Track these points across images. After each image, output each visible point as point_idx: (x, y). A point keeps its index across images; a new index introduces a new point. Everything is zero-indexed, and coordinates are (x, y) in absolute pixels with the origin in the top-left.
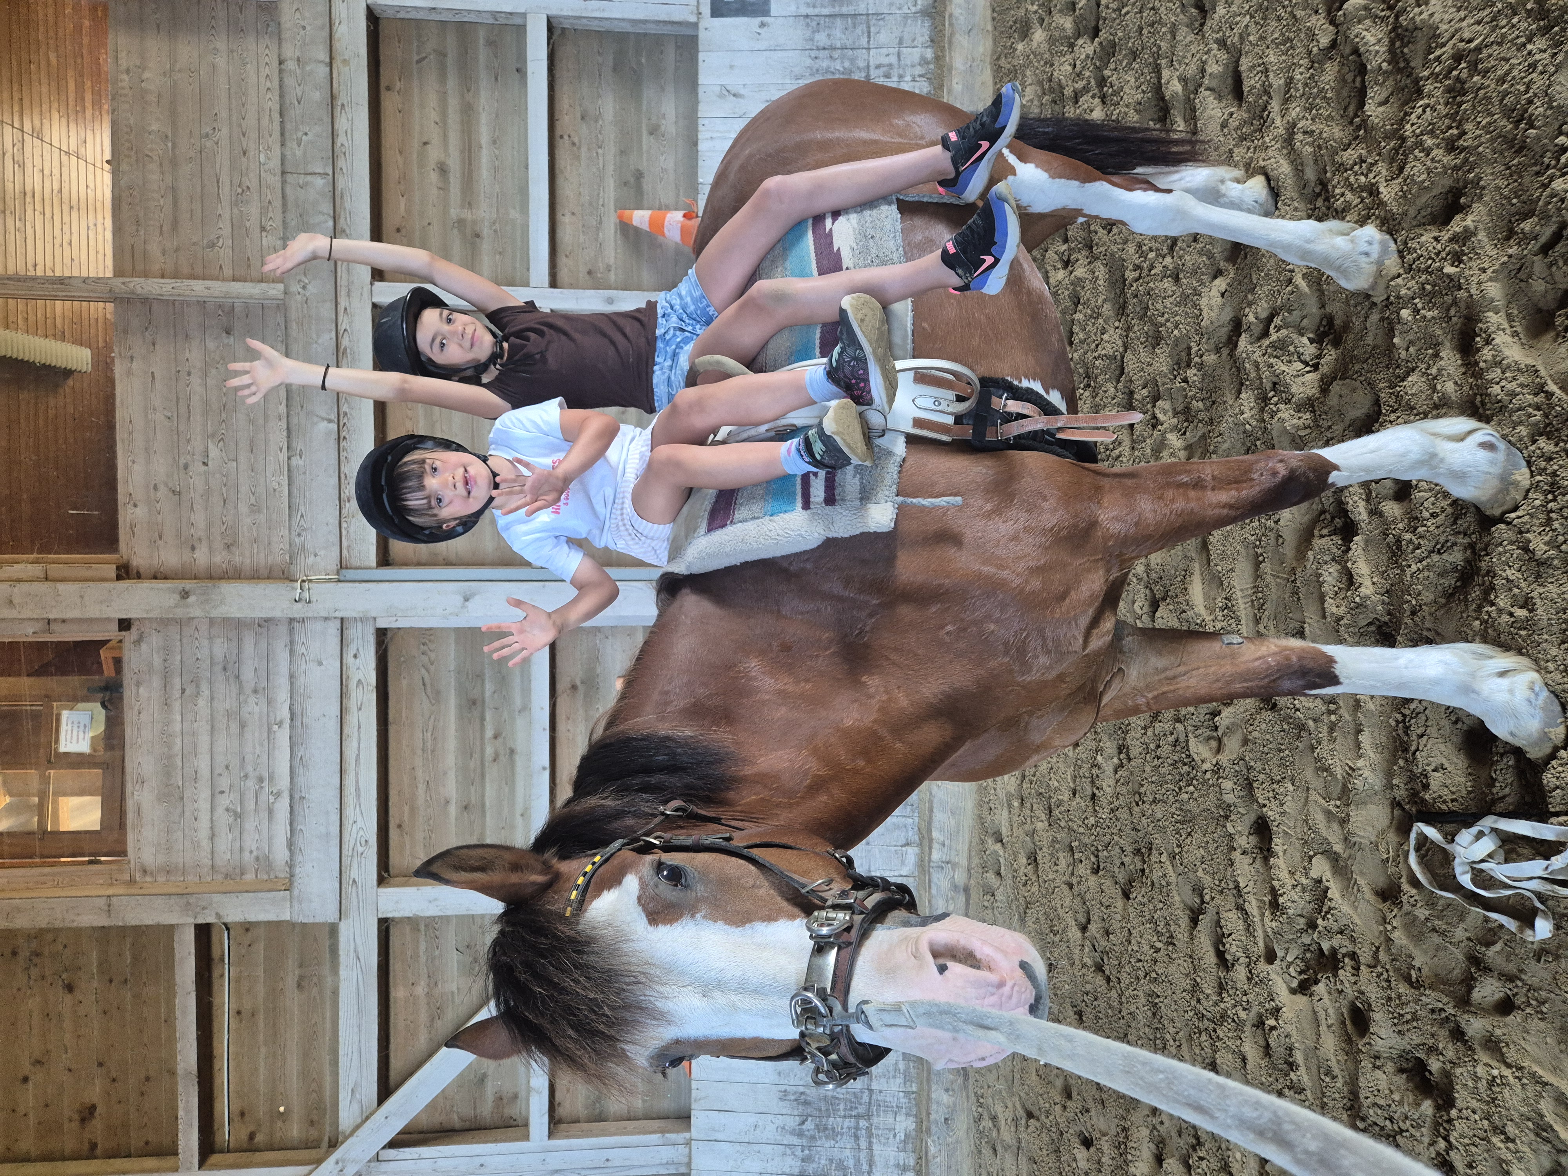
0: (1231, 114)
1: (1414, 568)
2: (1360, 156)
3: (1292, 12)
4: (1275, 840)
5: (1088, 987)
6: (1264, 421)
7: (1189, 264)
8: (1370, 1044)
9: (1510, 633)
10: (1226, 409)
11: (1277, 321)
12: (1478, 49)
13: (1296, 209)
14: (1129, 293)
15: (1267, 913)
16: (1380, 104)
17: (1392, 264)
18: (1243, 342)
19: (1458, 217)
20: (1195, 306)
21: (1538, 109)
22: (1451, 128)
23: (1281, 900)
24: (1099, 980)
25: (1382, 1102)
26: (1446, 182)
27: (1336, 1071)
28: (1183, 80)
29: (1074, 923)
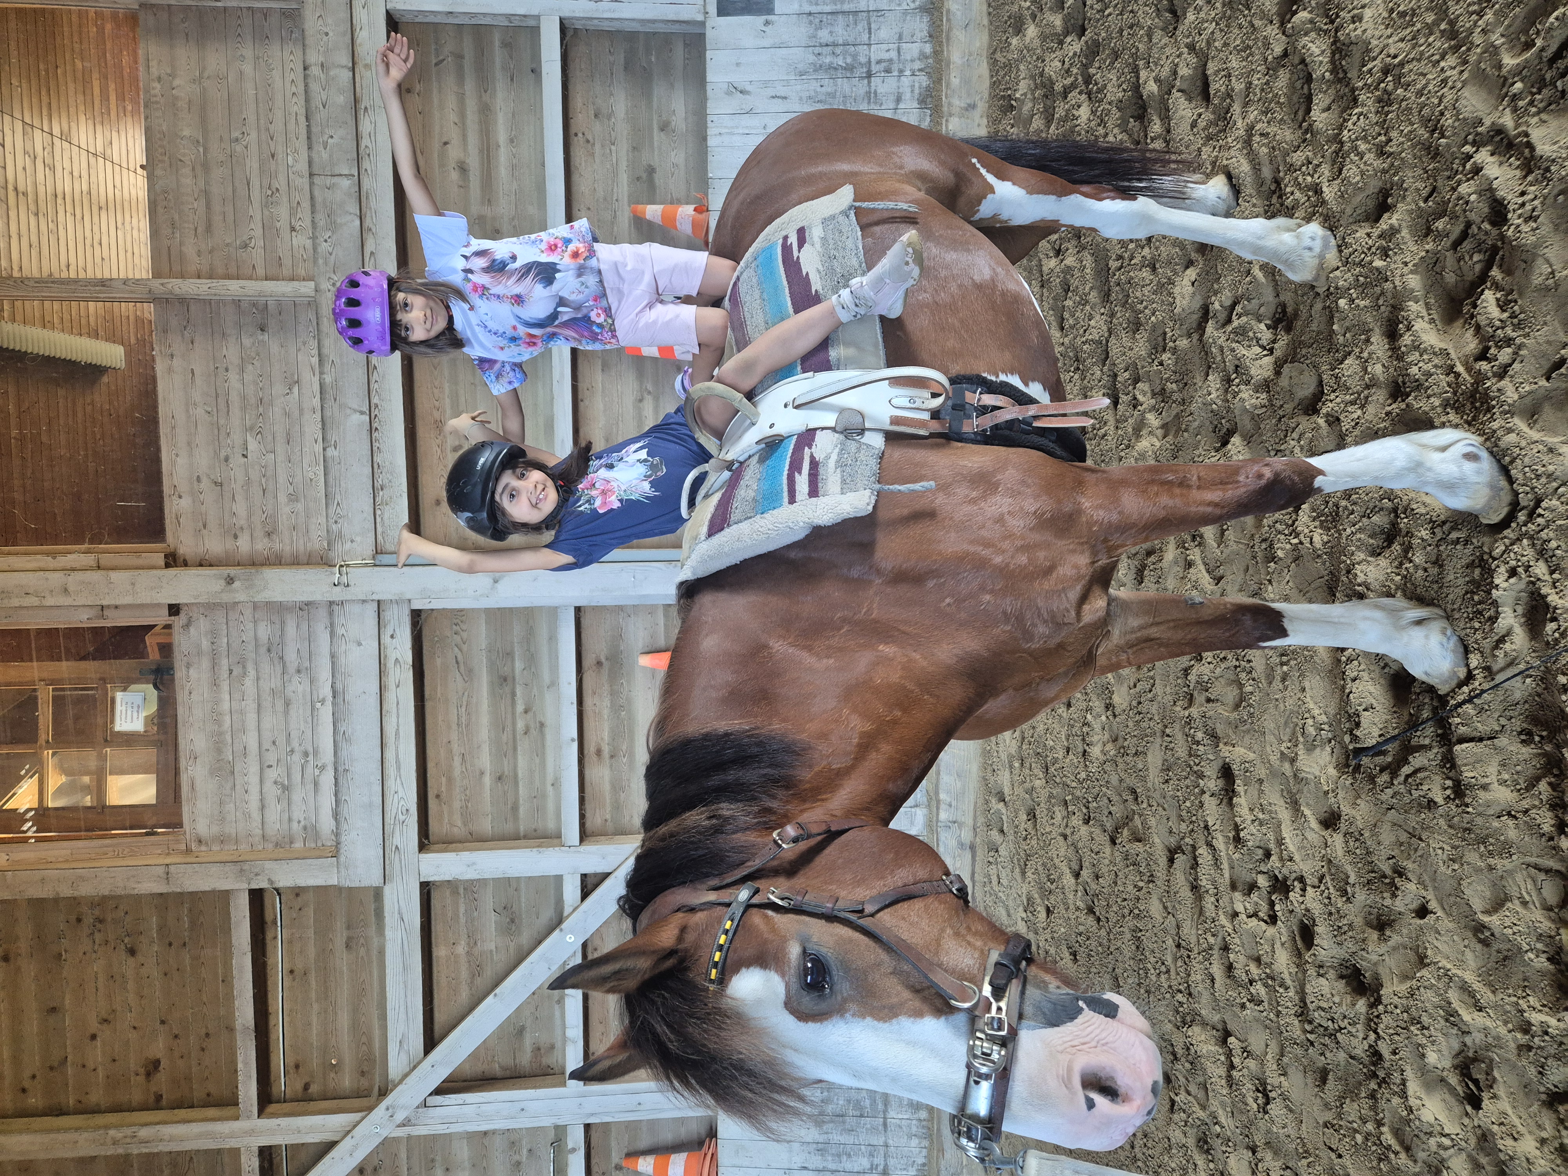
0: (1200, 115)
1: (1349, 531)
2: (1307, 158)
3: (1250, 22)
4: (1238, 782)
5: (1081, 928)
6: (1228, 401)
7: (1164, 255)
8: (1314, 955)
9: (1424, 586)
10: (1196, 391)
11: (1238, 309)
12: (1402, 64)
13: (1254, 205)
14: (1113, 281)
15: (1231, 847)
16: (1325, 110)
17: (1332, 258)
18: (1210, 328)
19: (1386, 216)
20: (1170, 294)
21: (1448, 121)
22: (1380, 134)
23: (1242, 834)
24: (1091, 921)
25: (1325, 1005)
26: (1374, 185)
27: (1289, 982)
28: (1157, 80)
29: (1068, 871)
